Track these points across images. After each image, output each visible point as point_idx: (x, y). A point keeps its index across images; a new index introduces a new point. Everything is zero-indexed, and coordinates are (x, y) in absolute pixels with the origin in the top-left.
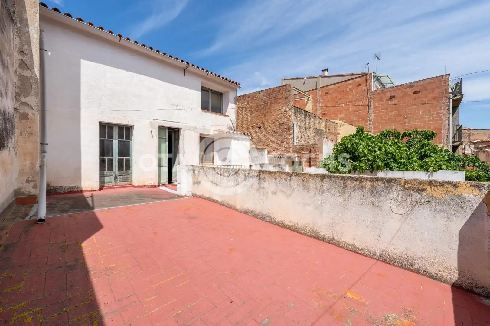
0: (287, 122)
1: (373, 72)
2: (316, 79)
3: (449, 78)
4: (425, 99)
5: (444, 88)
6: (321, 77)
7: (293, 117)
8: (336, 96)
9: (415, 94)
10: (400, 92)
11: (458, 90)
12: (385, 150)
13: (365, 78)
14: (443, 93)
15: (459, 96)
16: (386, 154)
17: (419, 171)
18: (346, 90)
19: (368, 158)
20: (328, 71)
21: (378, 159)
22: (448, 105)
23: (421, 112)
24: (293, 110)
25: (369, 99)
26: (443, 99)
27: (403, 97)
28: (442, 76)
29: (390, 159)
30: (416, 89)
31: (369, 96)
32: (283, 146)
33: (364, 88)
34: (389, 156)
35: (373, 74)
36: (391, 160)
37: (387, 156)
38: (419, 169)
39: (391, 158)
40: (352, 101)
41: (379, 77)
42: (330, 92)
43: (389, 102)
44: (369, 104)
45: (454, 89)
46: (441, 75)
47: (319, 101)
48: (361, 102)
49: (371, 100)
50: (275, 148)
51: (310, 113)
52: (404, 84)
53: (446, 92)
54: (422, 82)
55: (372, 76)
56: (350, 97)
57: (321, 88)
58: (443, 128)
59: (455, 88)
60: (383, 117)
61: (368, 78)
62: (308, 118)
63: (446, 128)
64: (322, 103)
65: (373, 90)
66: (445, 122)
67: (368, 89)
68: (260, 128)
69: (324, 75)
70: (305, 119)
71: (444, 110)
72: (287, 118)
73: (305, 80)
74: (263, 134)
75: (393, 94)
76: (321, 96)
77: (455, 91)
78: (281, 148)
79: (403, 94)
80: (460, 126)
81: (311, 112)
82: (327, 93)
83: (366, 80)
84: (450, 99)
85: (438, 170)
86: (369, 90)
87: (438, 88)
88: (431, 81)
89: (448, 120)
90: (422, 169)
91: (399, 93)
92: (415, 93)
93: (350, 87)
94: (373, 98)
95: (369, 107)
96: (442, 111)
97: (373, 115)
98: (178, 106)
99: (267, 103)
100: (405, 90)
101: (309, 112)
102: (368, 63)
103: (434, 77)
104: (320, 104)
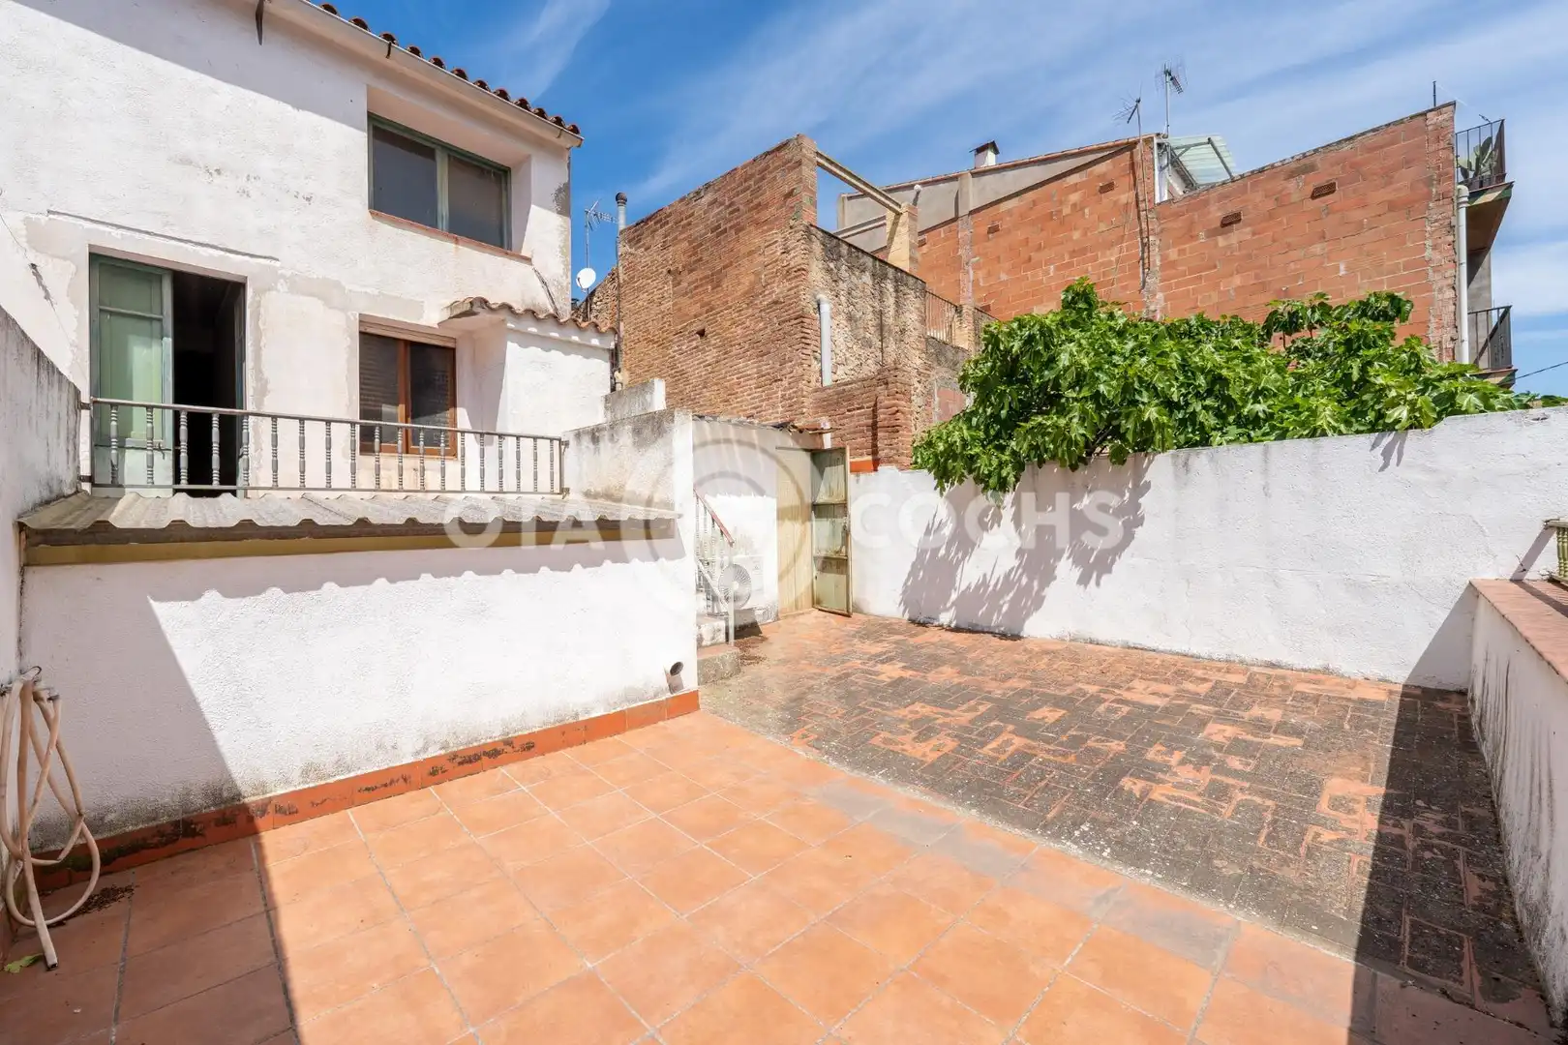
0: (792, 292)
1: (1158, 135)
2: (955, 185)
3: (1452, 119)
4: (1357, 215)
5: (1433, 162)
6: (972, 174)
7: (816, 273)
8: (1023, 237)
9: (1319, 196)
10: (1258, 197)
11: (1488, 173)
12: (1183, 359)
13: (1128, 158)
14: (1429, 182)
15: (1493, 189)
16: (1186, 377)
17: (1340, 433)
18: (1060, 211)
19: (1098, 391)
20: (996, 152)
21: (1145, 393)
22: (1452, 228)
23: (1342, 267)
24: (817, 247)
25: (1145, 235)
26: (1431, 205)
27: (1271, 216)
28: (1424, 114)
29: (1204, 399)
30: (1320, 180)
31: (1144, 226)
32: (780, 394)
33: (1125, 197)
34: (1200, 386)
35: (1156, 141)
36: (1208, 402)
37: (1189, 385)
38: (1342, 427)
39: (1210, 392)
40: (1083, 251)
41: (1178, 152)
42: (1004, 226)
43: (1221, 241)
44: (1146, 255)
45: (1474, 167)
46: (1420, 111)
47: (967, 264)
48: (1116, 249)
49: (1151, 238)
50: (755, 408)
51: (902, 271)
52: (1273, 166)
53: (1440, 175)
54: (1347, 147)
55: (1152, 149)
56: (1076, 235)
57: (971, 213)
58: (1432, 319)
59: (1478, 167)
60: (1200, 297)
61: (1138, 158)
62: (892, 290)
63: (1447, 318)
64: (977, 267)
65: (1157, 201)
66: (1440, 297)
67: (1141, 198)
68: (702, 333)
69: (983, 167)
70: (877, 293)
71: (1435, 247)
72: (793, 274)
73: (918, 193)
74: (711, 355)
75: (1231, 208)
76: (972, 243)
77: (1476, 175)
78: (774, 406)
79: (1271, 205)
80: (1502, 311)
81: (907, 270)
82: (994, 230)
83: (1132, 166)
84: (1459, 204)
85: (1439, 419)
86: (1145, 200)
87: (1408, 163)
88: (1379, 139)
89: (1454, 288)
90: (1356, 427)
91: (1256, 202)
92: (1317, 194)
93: (1074, 197)
94: (1158, 230)
95: (1144, 264)
96: (1428, 253)
97: (1160, 296)
98: (218, 171)
99: (725, 230)
100: (1280, 188)
101: (896, 269)
102: (1139, 101)
103: (1395, 123)
104: (971, 272)
